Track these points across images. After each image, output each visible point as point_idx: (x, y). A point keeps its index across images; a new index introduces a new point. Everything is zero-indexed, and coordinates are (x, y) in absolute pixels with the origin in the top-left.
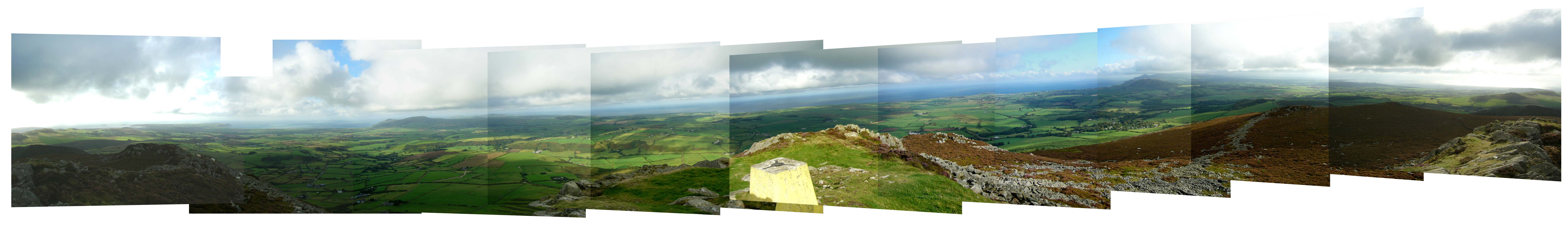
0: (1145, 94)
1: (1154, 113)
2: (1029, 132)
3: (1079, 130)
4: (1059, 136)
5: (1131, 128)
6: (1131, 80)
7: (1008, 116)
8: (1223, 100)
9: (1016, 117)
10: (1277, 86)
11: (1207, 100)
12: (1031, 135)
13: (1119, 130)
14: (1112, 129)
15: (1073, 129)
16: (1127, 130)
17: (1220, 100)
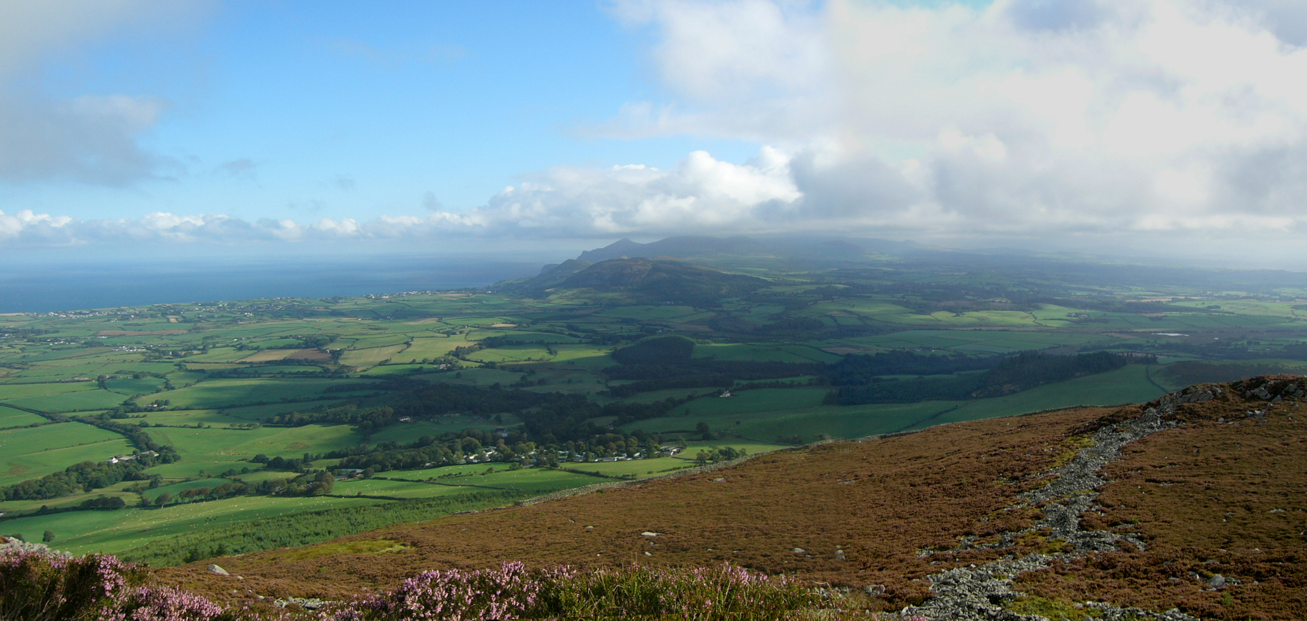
0: (625, 321)
1: (662, 396)
2: (146, 482)
3: (364, 466)
4: (278, 495)
5: (570, 459)
6: (569, 264)
7: (42, 414)
8: (940, 353)
9: (81, 415)
10: (1164, 300)
11: (873, 351)
12: (151, 496)
13: (521, 462)
14: (494, 460)
15: (336, 462)
16: (553, 466)
17: (927, 354)
